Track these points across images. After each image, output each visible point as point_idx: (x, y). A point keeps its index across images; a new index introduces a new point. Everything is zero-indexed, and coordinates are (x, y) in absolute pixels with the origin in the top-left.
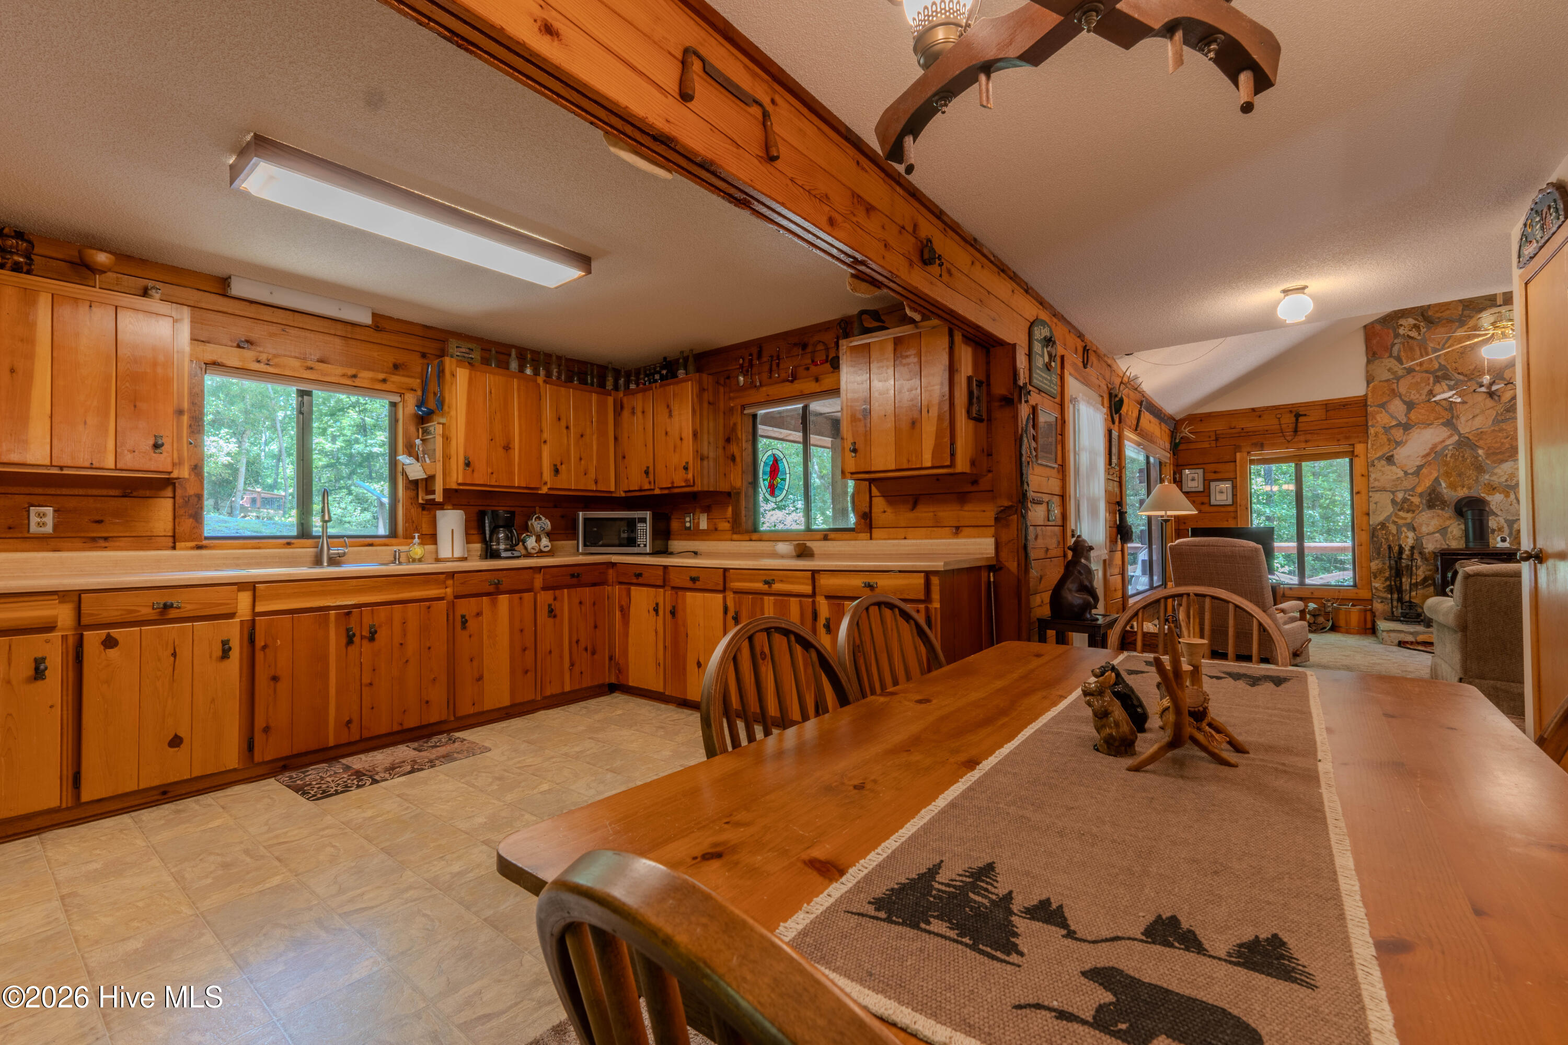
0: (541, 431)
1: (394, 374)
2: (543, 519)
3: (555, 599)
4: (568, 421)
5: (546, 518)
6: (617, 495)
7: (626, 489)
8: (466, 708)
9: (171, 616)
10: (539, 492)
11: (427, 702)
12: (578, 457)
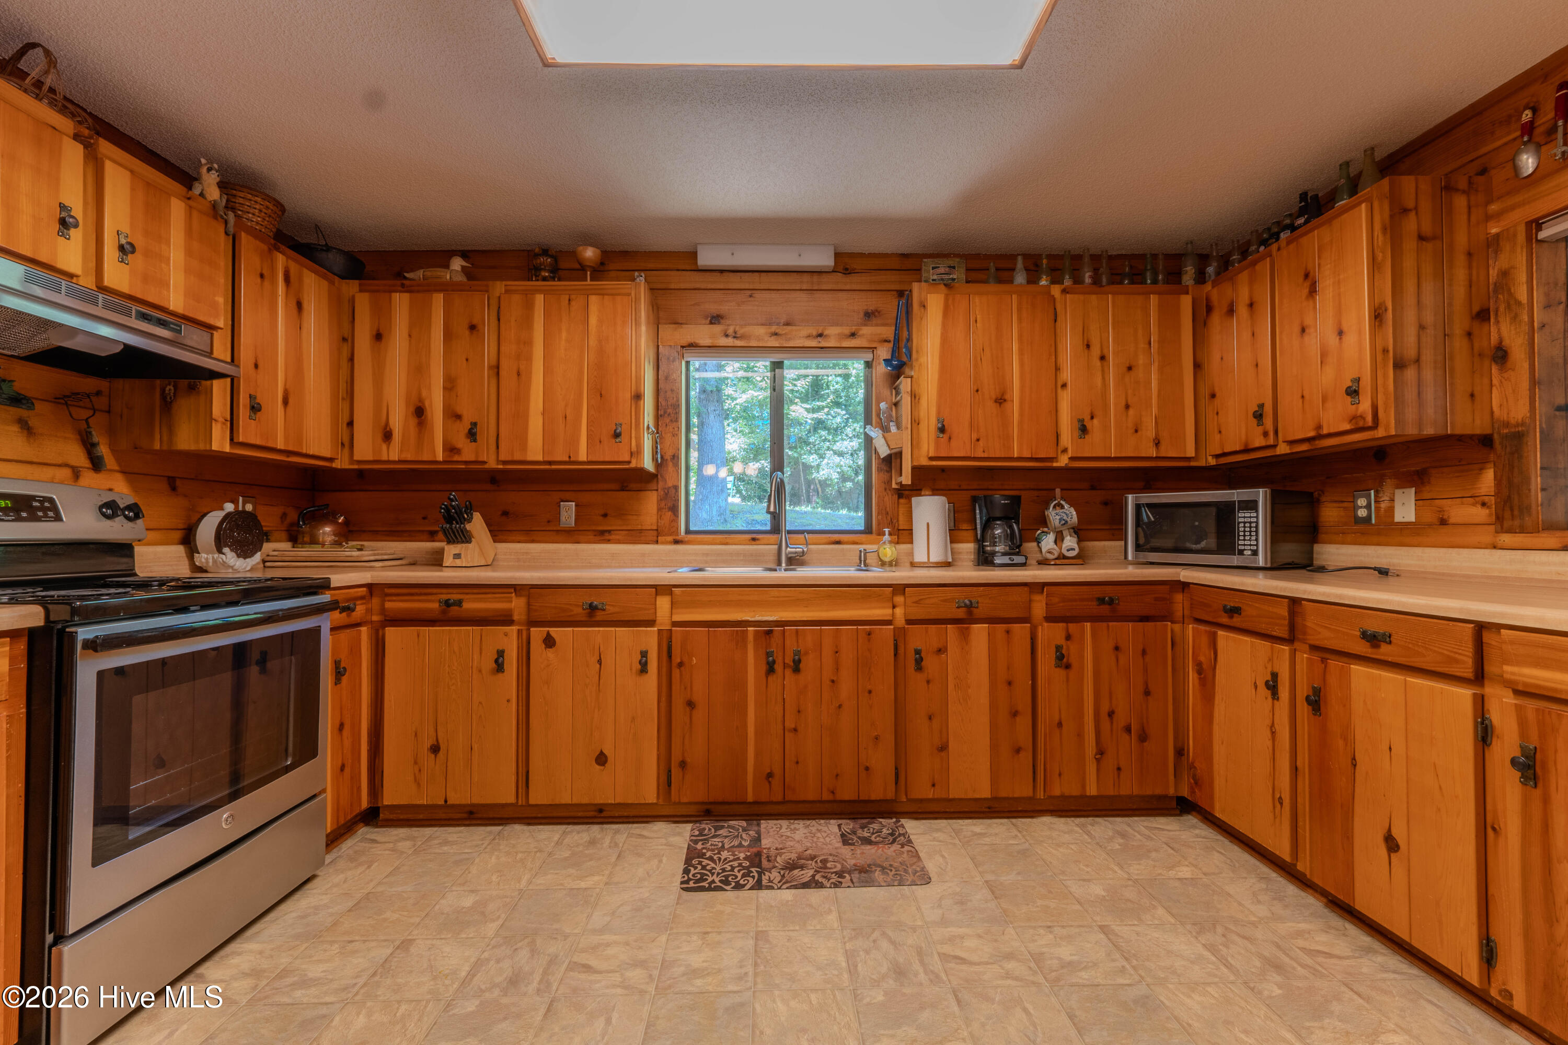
0: (1057, 369)
1: (866, 325)
2: (1066, 506)
3: (1068, 637)
4: (1103, 345)
5: (1071, 505)
6: (1202, 463)
7: (1219, 452)
8: (922, 790)
9: (598, 618)
10: (1055, 464)
11: (867, 769)
12: (1123, 403)
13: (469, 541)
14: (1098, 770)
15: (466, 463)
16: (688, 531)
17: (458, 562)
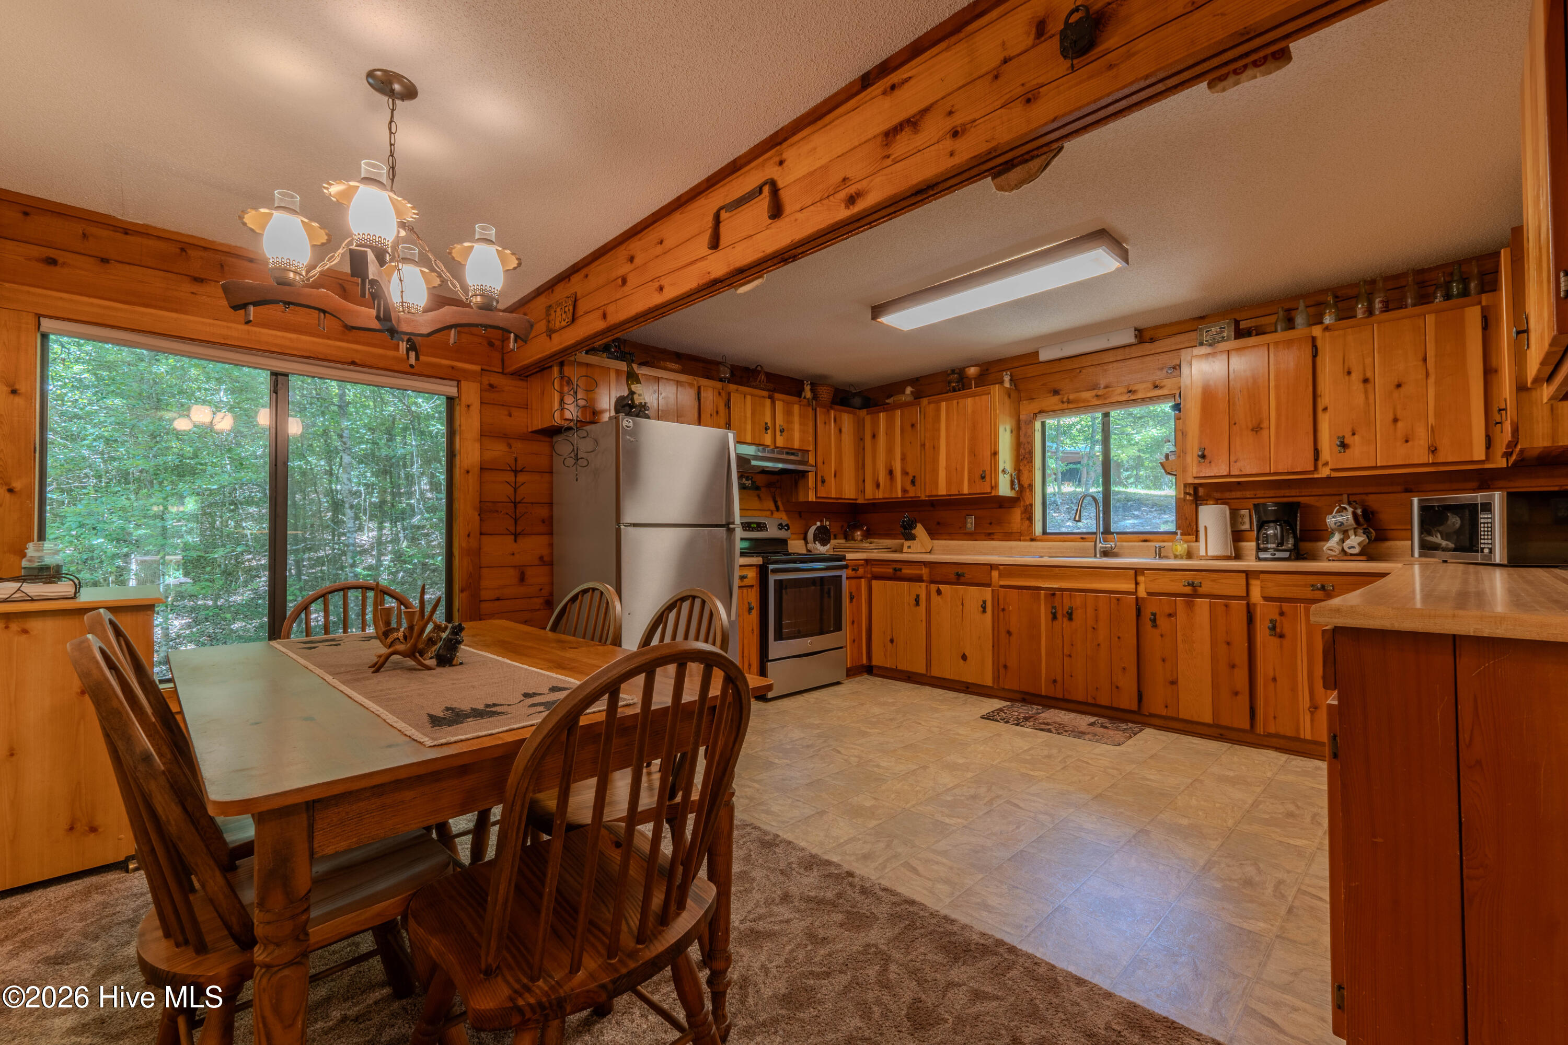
0: (1317, 396)
3: (1282, 614)
4: (1367, 371)
8: (1159, 709)
9: (961, 581)
10: (1316, 476)
11: (1117, 687)
12: (1391, 417)
13: (915, 539)
14: (1312, 720)
15: (911, 497)
16: (1044, 532)
17: (910, 550)
